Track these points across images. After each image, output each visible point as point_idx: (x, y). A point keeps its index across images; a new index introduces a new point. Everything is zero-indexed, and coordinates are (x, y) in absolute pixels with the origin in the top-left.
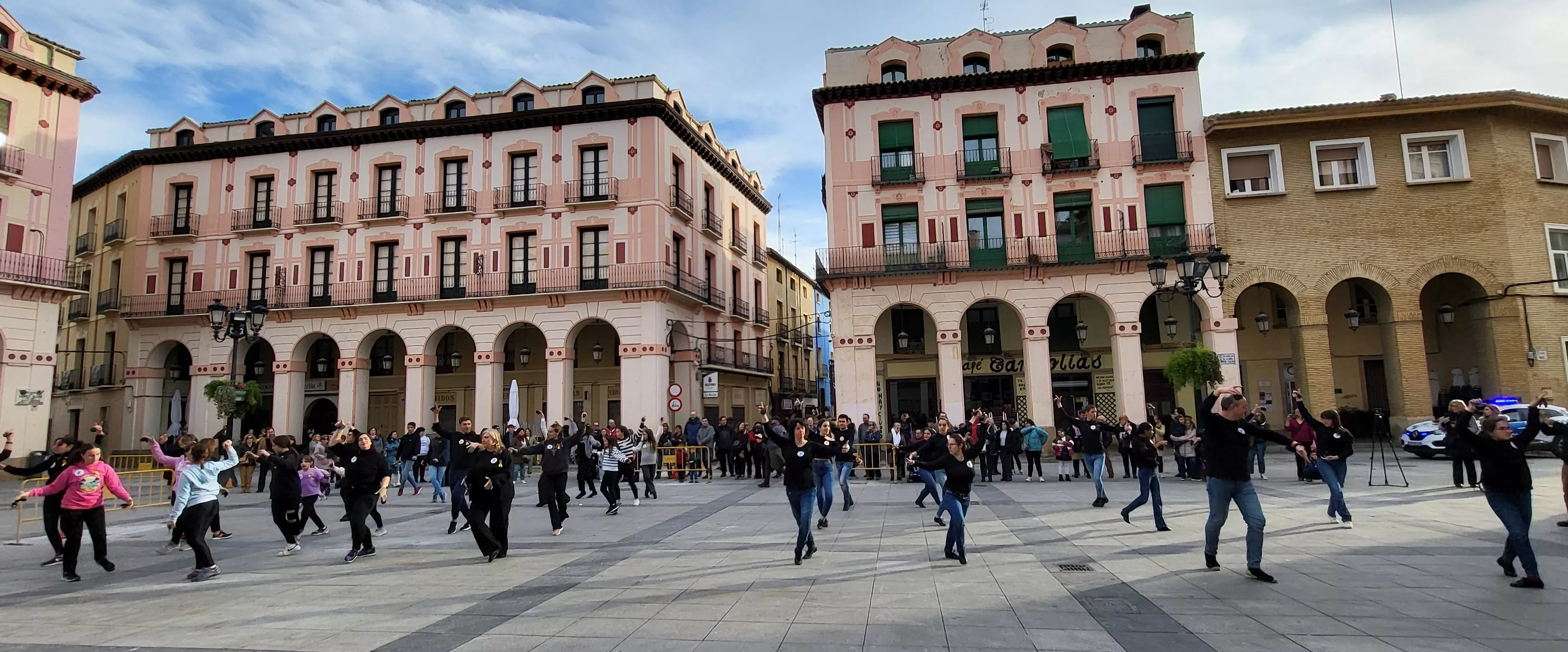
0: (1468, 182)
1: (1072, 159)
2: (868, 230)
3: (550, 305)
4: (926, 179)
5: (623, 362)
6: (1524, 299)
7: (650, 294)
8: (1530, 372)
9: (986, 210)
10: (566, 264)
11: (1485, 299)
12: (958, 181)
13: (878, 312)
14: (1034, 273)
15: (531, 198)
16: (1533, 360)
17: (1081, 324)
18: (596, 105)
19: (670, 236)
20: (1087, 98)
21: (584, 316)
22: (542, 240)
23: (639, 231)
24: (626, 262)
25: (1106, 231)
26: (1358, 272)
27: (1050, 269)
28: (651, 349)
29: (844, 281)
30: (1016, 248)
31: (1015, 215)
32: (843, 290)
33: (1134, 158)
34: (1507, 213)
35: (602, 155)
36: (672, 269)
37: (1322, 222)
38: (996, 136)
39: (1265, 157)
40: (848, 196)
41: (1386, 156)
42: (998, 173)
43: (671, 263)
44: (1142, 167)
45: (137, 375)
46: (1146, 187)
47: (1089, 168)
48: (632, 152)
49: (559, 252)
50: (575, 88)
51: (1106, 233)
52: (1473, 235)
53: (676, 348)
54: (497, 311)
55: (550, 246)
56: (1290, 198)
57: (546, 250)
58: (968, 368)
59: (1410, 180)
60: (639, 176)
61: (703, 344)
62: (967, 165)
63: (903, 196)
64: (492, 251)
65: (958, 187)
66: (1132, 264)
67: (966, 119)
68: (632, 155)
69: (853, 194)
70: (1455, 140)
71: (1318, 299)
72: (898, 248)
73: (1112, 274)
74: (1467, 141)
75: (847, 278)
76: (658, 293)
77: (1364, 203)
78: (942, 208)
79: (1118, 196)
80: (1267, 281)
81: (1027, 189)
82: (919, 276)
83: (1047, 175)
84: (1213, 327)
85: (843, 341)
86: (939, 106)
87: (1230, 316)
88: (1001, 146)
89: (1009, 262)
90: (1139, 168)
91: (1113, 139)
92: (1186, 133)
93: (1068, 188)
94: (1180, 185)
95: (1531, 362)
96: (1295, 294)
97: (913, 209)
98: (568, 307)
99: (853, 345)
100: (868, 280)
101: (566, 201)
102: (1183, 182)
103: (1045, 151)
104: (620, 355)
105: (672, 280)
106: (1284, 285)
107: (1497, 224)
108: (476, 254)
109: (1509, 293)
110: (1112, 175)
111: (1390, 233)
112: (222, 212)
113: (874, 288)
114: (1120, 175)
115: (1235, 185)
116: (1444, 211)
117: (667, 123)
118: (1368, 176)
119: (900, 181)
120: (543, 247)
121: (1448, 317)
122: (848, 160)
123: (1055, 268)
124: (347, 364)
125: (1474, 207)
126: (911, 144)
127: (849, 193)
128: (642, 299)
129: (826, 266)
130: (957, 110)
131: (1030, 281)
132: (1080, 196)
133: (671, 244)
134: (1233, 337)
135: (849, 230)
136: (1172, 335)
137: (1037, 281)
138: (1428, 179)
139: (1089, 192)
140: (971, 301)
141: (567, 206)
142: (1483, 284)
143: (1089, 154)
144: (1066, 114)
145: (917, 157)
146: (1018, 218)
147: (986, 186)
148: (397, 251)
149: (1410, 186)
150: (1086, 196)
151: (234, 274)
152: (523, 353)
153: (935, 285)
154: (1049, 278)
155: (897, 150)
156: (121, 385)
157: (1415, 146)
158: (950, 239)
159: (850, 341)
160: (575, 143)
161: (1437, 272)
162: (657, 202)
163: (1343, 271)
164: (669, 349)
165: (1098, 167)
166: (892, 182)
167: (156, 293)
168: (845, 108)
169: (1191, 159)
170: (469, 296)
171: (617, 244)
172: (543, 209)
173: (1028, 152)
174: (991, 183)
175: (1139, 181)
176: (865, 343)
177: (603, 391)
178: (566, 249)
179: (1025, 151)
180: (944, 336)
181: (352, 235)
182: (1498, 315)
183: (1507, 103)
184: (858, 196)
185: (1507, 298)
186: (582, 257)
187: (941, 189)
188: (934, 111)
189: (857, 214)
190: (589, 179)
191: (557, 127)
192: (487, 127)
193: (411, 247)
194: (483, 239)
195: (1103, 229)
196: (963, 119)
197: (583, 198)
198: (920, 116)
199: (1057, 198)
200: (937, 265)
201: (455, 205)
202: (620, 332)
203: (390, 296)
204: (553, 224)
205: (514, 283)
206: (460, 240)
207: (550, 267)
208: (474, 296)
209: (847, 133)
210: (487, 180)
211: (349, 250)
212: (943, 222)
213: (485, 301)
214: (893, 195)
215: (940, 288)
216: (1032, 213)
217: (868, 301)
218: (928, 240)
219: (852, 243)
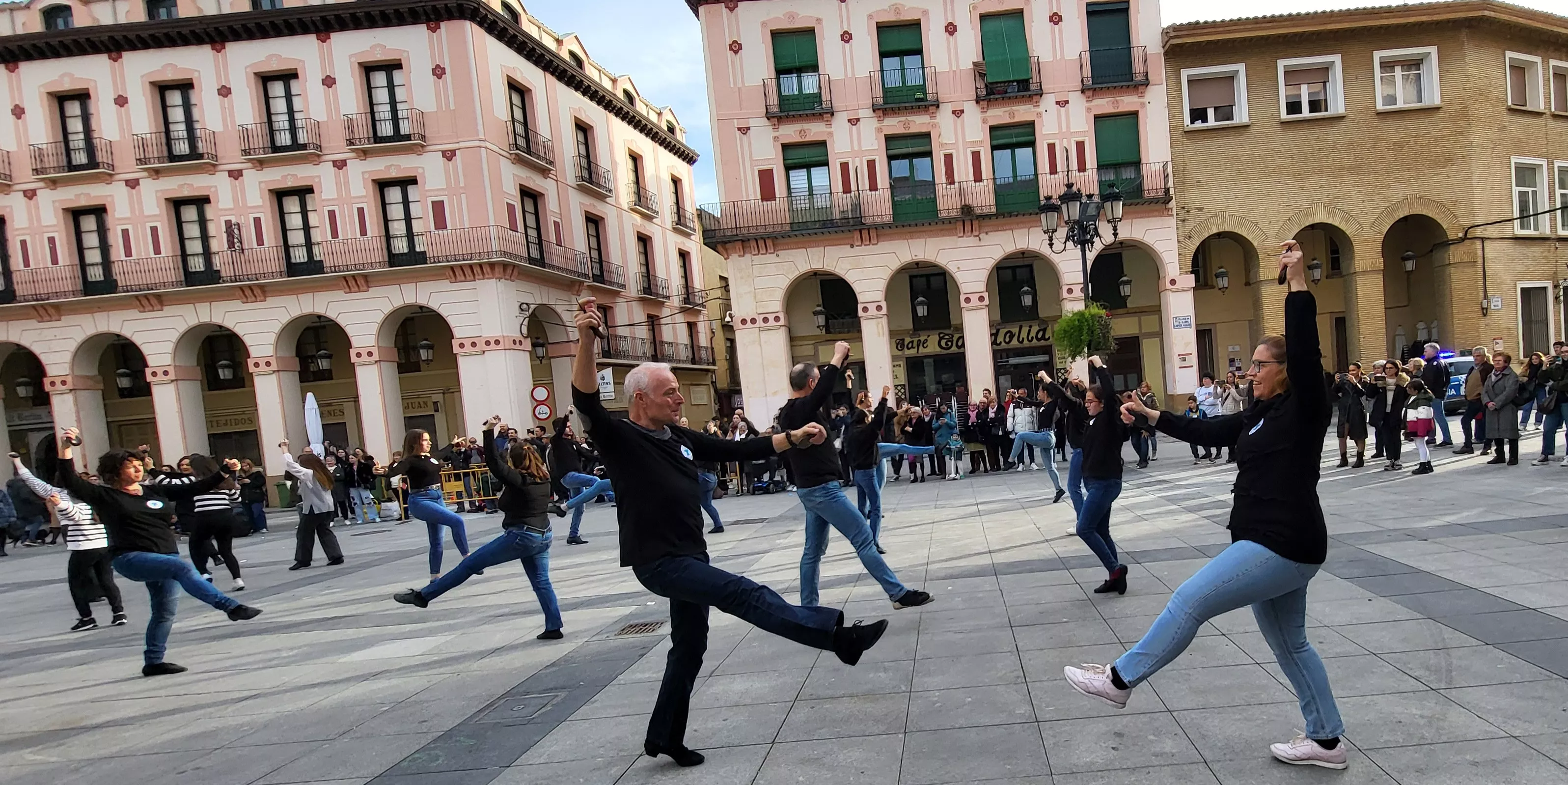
0: (1438, 109)
1: (1009, 82)
2: (766, 177)
3: (348, 290)
4: (835, 109)
5: (462, 362)
6: (1483, 242)
7: (487, 269)
8: (1483, 322)
9: (910, 150)
10: (363, 232)
11: (1446, 244)
12: (874, 111)
13: (785, 282)
14: (968, 227)
15: (301, 140)
16: (1487, 309)
17: (1026, 289)
19: (515, 192)
20: (1027, 2)
21: (399, 303)
22: (323, 200)
23: (462, 185)
24: (449, 227)
25: (1051, 173)
26: (1321, 217)
27: (987, 222)
28: (497, 342)
29: (739, 245)
30: (948, 196)
31: (946, 156)
32: (740, 256)
33: (1083, 81)
34: (1474, 144)
35: (397, 76)
36: (520, 237)
38: (919, 52)
39: (1230, 78)
40: (738, 133)
41: (1356, 75)
42: (923, 100)
43: (520, 227)
44: (1090, 93)
46: (1097, 117)
47: (1030, 93)
48: (439, 72)
49: (351, 216)
51: (1053, 176)
52: (1439, 171)
53: (542, 340)
54: (271, 301)
55: (336, 208)
56: (1253, 130)
57: (332, 215)
58: (897, 348)
59: (1380, 106)
60: (452, 107)
62: (885, 90)
63: (807, 133)
64: (252, 217)
65: (876, 119)
67: (882, 28)
68: (439, 77)
69: (744, 130)
70: (1429, 57)
72: (807, 201)
74: (1440, 60)
75: (743, 241)
76: (497, 270)
77: (1333, 133)
78: (856, 148)
79: (1064, 130)
80: (1227, 229)
81: (959, 121)
82: (833, 236)
83: (981, 103)
84: (1168, 286)
85: (744, 322)
86: (848, 11)
87: (1187, 273)
88: (927, 63)
89: (940, 215)
90: (1088, 93)
91: (1059, 57)
92: (1142, 48)
93: (1007, 120)
94: (1135, 114)
95: (1485, 312)
96: (1255, 244)
97: (820, 149)
98: (373, 291)
99: (757, 324)
100: (769, 243)
101: (352, 143)
102: (1138, 111)
103: (979, 71)
104: (455, 352)
105: (521, 251)
106: (1244, 234)
107: (1463, 157)
108: (228, 224)
109: (1469, 236)
110: (1058, 103)
111: (1355, 169)
113: (779, 253)
114: (1067, 102)
115: (1198, 114)
116: (1412, 143)
117: (489, 31)
118: (1337, 105)
119: (801, 113)
120: (326, 209)
121: (1410, 265)
122: (735, 83)
123: (994, 221)
124: (58, 383)
125: (1443, 137)
126: (814, 63)
127: (739, 129)
128: (477, 277)
130: (870, 16)
131: (965, 238)
132: (1020, 130)
133: (517, 200)
134: (1189, 296)
135: (743, 177)
137: (972, 238)
138: (1400, 105)
139: (1032, 124)
140: (896, 265)
141: (353, 151)
142: (1445, 227)
143: (1030, 75)
144: (1003, 24)
145: (823, 80)
146: (949, 158)
147: (910, 118)
148: (108, 220)
149: (1380, 114)
150: (1030, 130)
152: (323, 356)
154: (987, 233)
155: (798, 71)
157: (1387, 65)
158: (867, 187)
159: (753, 321)
160: (353, 59)
161: (1401, 214)
162: (482, 144)
164: (528, 342)
165: (1040, 92)
166: (791, 113)
168: (725, 11)
169: (1146, 83)
170: (227, 281)
171: (433, 202)
172: (319, 156)
173: (958, 72)
174: (914, 113)
175: (1089, 109)
176: (772, 322)
178: (361, 211)
179: (954, 72)
180: (865, 309)
181: (30, 198)
182: (1456, 260)
183: (1480, 13)
184: (750, 132)
185: (1467, 242)
186: (386, 221)
187: (854, 122)
188: (841, 16)
189: (751, 157)
190: (383, 111)
191: (323, 36)
192: (213, 34)
193: (128, 215)
194: (235, 200)
195: (1048, 171)
196: (878, 28)
197: (377, 139)
198: (824, 23)
199: (994, 133)
200: (851, 221)
201: (187, 151)
202: (452, 322)
203: (109, 285)
204: (337, 177)
205: (293, 261)
206: (201, 202)
207: (340, 237)
208: (232, 282)
209: (730, 46)
210: (228, 114)
211: (30, 220)
212: (859, 165)
213: (250, 287)
214: (795, 131)
215: (859, 250)
216: (965, 153)
217: (772, 268)
218: (841, 189)
219: (747, 195)
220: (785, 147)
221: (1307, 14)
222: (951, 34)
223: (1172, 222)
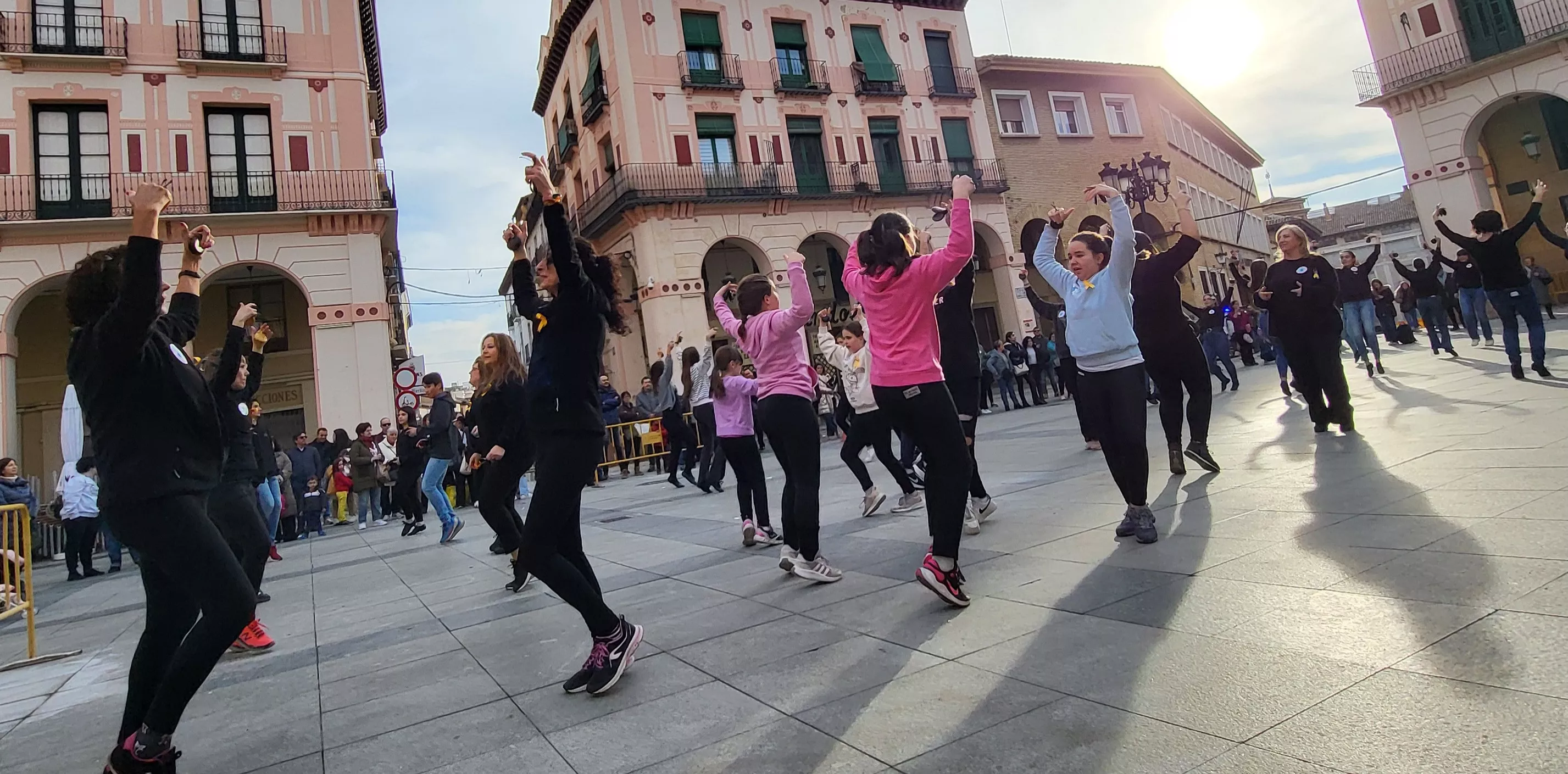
0: (1141, 140)
1: (880, 82)
2: (682, 143)
4: (742, 86)
10: (182, 165)
12: (776, 92)
14: (863, 204)
20: (883, 21)
21: (232, 260)
22: (116, 121)
23: (333, 120)
24: (310, 168)
25: (917, 161)
29: (661, 207)
31: (836, 138)
32: (659, 220)
33: (929, 89)
38: (803, 47)
39: (1022, 101)
40: (654, 98)
41: (1095, 112)
42: (813, 88)
46: (943, 120)
47: (896, 93)
49: (164, 145)
51: (916, 164)
55: (142, 134)
56: (1042, 141)
57: (134, 142)
59: (1111, 134)
62: (782, 75)
63: (718, 105)
65: (776, 101)
67: (776, 23)
72: (713, 169)
73: (927, 207)
75: (665, 203)
77: (1087, 149)
79: (921, 127)
81: (844, 110)
82: (746, 204)
83: (860, 97)
84: (1008, 260)
85: (666, 288)
86: (747, 3)
87: (1018, 251)
88: (810, 58)
89: (835, 191)
90: (936, 99)
91: (910, 67)
92: (967, 70)
93: (879, 113)
94: (966, 121)
97: (729, 122)
99: (678, 292)
100: (691, 207)
101: (173, 55)
102: (968, 118)
103: (855, 70)
104: (311, 321)
110: (914, 104)
113: (697, 218)
114: (921, 105)
118: (1087, 127)
119: (708, 85)
120: (122, 133)
122: (650, 51)
123: (880, 199)
126: (718, 43)
127: (655, 94)
128: (350, 230)
130: (765, 12)
131: (858, 213)
132: (887, 124)
135: (658, 141)
137: (864, 213)
138: (1119, 134)
139: (896, 119)
140: (803, 236)
141: (176, 64)
143: (894, 78)
144: (868, 35)
145: (729, 60)
146: (839, 141)
147: (805, 102)
149: (1112, 139)
150: (893, 123)
153: (765, 215)
155: (702, 49)
157: (1109, 104)
158: (774, 161)
159: (675, 287)
162: (363, 78)
165: (903, 94)
166: (704, 86)
169: (971, 96)
171: (290, 137)
172: (122, 65)
173: (841, 68)
174: (808, 99)
175: (936, 112)
176: (693, 289)
179: (836, 68)
183: (1156, 76)
184: (665, 99)
186: (211, 155)
187: (759, 100)
188: (741, 7)
189: (666, 121)
190: (217, 24)
195: (914, 159)
196: (772, 22)
197: (208, 55)
198: (728, 11)
199: (873, 123)
200: (769, 191)
202: (306, 285)
204: (149, 95)
205: (46, 198)
207: (144, 170)
209: (644, 17)
212: (765, 141)
214: (707, 102)
215: (771, 219)
216: (852, 137)
217: (690, 234)
218: (751, 160)
219: (664, 158)
220: (698, 116)
222: (831, 37)
223: (1003, 208)
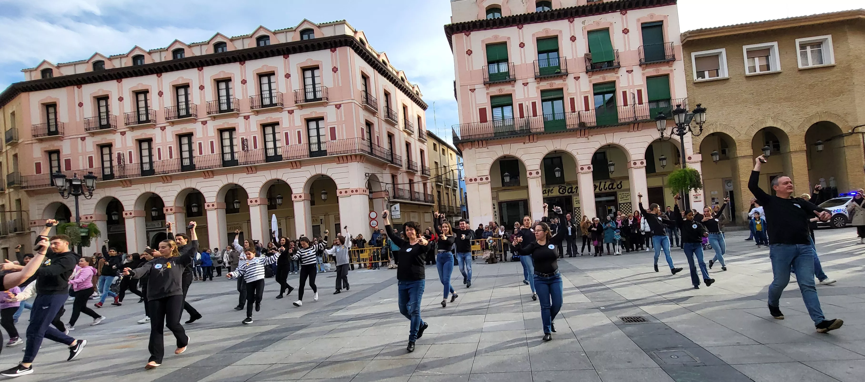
0: (833, 66)
1: (603, 62)
2: (483, 112)
3: (292, 168)
4: (516, 79)
5: (340, 200)
6: (863, 135)
7: (353, 157)
9: (553, 97)
11: (842, 136)
12: (535, 79)
13: (491, 161)
14: (583, 133)
15: (274, 103)
17: (611, 163)
18: (309, 40)
19: (364, 123)
20: (611, 24)
21: (314, 174)
22: (284, 128)
23: (343, 120)
24: (337, 139)
25: (624, 106)
26: (770, 123)
27: (592, 130)
28: (357, 191)
29: (470, 144)
30: (572, 119)
32: (470, 149)
33: (640, 60)
34: (855, 84)
35: (316, 73)
36: (366, 143)
37: (750, 94)
38: (557, 50)
39: (717, 56)
40: (470, 92)
41: (787, 53)
42: (559, 73)
43: (365, 138)
45: (37, 224)
46: (648, 78)
47: (613, 67)
48: (335, 70)
49: (295, 134)
50: (295, 31)
51: (625, 107)
52: (835, 98)
53: (373, 190)
54: (259, 173)
55: (288, 132)
56: (732, 81)
57: (286, 134)
58: (546, 193)
59: (800, 66)
60: (340, 85)
61: (390, 187)
62: (540, 69)
63: (503, 90)
64: (252, 136)
65: (536, 83)
66: (640, 125)
67: (539, 40)
68: (335, 72)
70: (827, 41)
71: (747, 141)
72: (501, 123)
73: (628, 132)
74: (833, 42)
75: (471, 142)
76: (358, 157)
77: (773, 82)
78: (526, 96)
79: (631, 84)
80: (718, 131)
81: (577, 82)
82: (515, 138)
83: (589, 73)
84: (688, 160)
85: (471, 180)
86: (523, 33)
87: (697, 153)
88: (561, 56)
89: (568, 127)
90: (643, 66)
91: (627, 50)
92: (670, 43)
93: (601, 81)
94: (667, 76)
96: (734, 138)
97: (509, 98)
98: (303, 168)
99: (477, 181)
100: (484, 142)
101: (296, 102)
102: (669, 74)
103: (587, 58)
104: (337, 196)
105: (368, 149)
106: (728, 133)
107: (849, 91)
108: (242, 139)
109: (855, 131)
110: (627, 71)
111: (789, 99)
112: (78, 120)
113: (489, 147)
114: (632, 71)
115: (699, 74)
116: (819, 84)
117: (356, 51)
118: (776, 66)
119: (500, 81)
120: (284, 132)
121: (820, 148)
122: (469, 68)
123: (595, 130)
124: (169, 210)
125: (837, 81)
126: (506, 58)
127: (470, 90)
128: (349, 161)
129: (459, 135)
130: (533, 35)
131: (581, 138)
132: (609, 85)
133: (364, 127)
134: (699, 165)
135: (471, 112)
136: (663, 166)
137: (584, 138)
138: (811, 65)
139: (614, 82)
140: (546, 152)
141: (297, 106)
142: (840, 127)
143: (614, 59)
144: (599, 35)
145: (510, 65)
146: (572, 100)
147: (553, 82)
148: (194, 139)
149: (800, 70)
150: (613, 85)
151: (91, 159)
152: (279, 198)
154: (592, 136)
155: (498, 62)
156: (28, 231)
157: (803, 46)
158: (532, 115)
159: (475, 180)
160: (298, 66)
161: (815, 121)
162: (354, 102)
163: (762, 123)
164: (368, 191)
165: (619, 67)
166: (496, 82)
167: (42, 173)
169: (674, 59)
170: (240, 165)
171: (330, 128)
172: (282, 108)
173: (577, 59)
174: (556, 79)
175: (643, 74)
176: (484, 180)
177: (332, 218)
178: (299, 132)
179: (575, 59)
180: (531, 174)
181: (163, 130)
182: (848, 145)
183: (857, 17)
184: (476, 91)
185: (854, 134)
186: (309, 137)
187: (525, 84)
188: (519, 36)
189: (476, 102)
190: (310, 88)
191: (286, 56)
192: (241, 58)
193: (202, 136)
194: (246, 129)
195: (623, 104)
196: (537, 40)
197: (306, 100)
198: (511, 39)
199: (595, 87)
200: (525, 131)
201: (226, 109)
202: (337, 182)
203: (192, 167)
204: (289, 117)
205: (268, 155)
206: (232, 130)
207: (290, 144)
208: (244, 164)
209: (467, 52)
210: (245, 91)
211: (162, 140)
212: (527, 105)
213: (251, 167)
214: (497, 90)
215: (527, 145)
216: (581, 97)
217: (485, 155)
218: (519, 116)
219: (474, 120)
220: (492, 97)
221: (760, 22)
222: (573, 41)
